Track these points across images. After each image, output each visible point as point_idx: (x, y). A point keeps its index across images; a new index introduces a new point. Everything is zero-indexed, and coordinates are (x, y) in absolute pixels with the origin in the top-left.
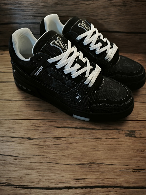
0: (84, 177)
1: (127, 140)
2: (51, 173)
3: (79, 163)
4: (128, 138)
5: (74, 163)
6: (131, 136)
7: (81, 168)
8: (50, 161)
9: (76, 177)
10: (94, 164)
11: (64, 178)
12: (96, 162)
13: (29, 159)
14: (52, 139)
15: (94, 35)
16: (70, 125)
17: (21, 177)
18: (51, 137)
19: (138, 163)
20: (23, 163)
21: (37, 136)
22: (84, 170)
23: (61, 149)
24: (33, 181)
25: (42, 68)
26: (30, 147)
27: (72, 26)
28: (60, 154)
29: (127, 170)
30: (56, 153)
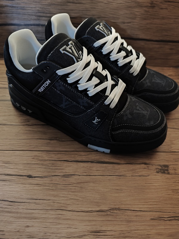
0: (104, 228)
1: (160, 178)
2: (60, 224)
3: (98, 209)
4: (160, 174)
5: (90, 209)
6: (164, 173)
7: (99, 216)
8: (58, 207)
9: (94, 229)
10: (116, 210)
11: (77, 230)
12: (121, 208)
13: (29, 205)
14: (61, 177)
15: (115, 41)
16: (84, 159)
17: (18, 230)
18: (59, 174)
19: (174, 208)
20: (21, 211)
21: (40, 173)
22: (104, 219)
23: (73, 190)
24: (35, 235)
25: (48, 82)
26: (32, 188)
27: (88, 29)
28: (71, 198)
29: (160, 218)
30: (67, 196)
